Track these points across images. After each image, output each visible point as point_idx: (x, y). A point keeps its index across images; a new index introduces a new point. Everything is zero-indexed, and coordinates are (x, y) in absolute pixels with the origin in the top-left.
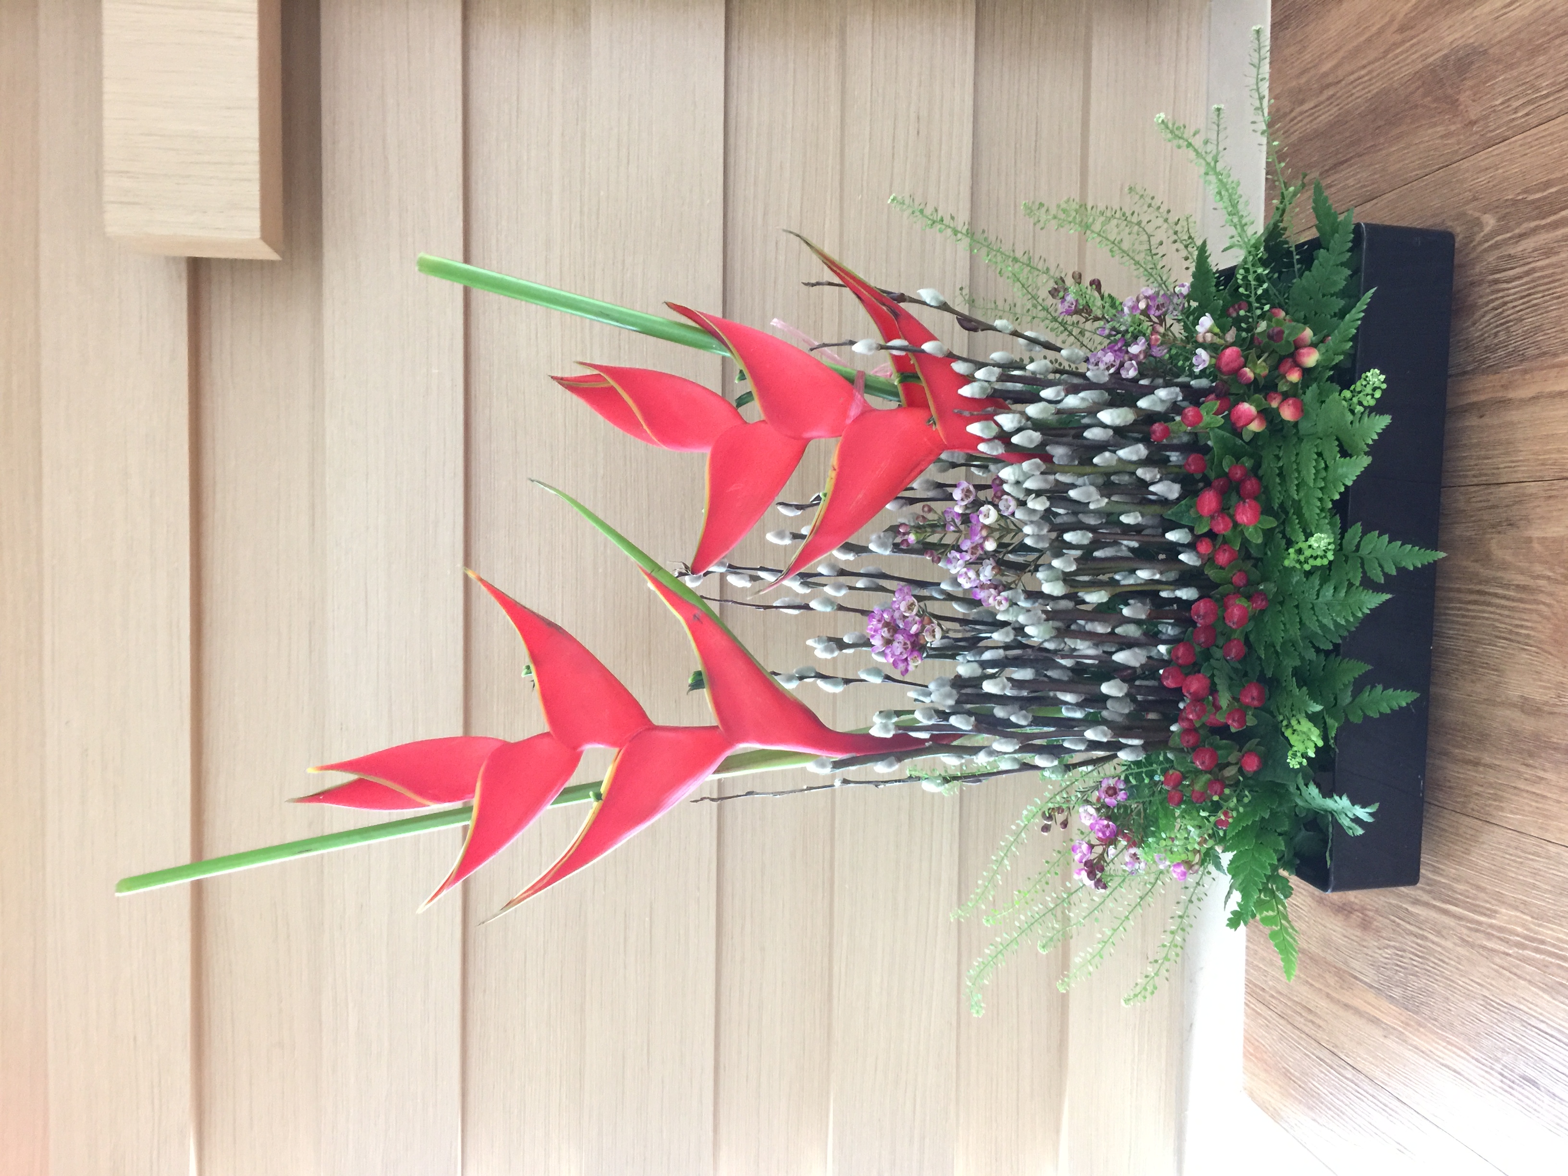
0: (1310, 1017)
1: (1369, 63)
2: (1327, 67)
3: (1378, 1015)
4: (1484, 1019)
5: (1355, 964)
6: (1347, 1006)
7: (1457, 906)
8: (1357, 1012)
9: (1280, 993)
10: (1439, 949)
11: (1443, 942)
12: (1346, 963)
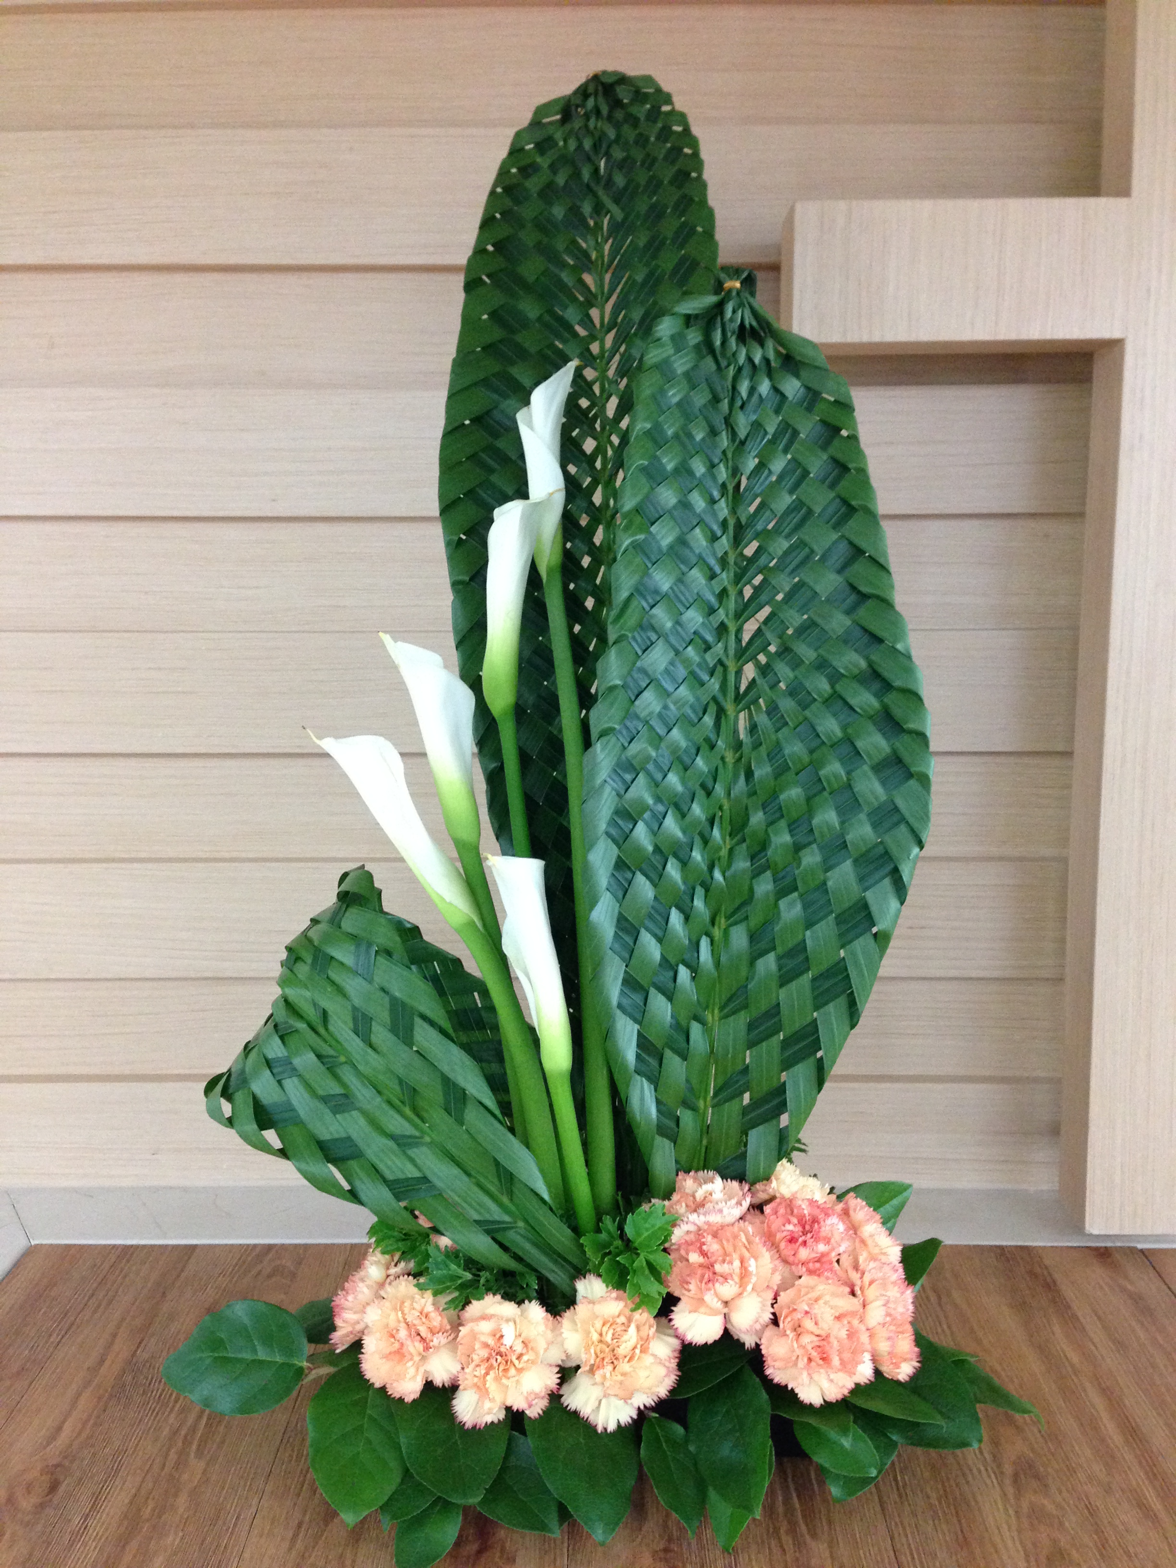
0: (104, 1303)
1: (952, 1333)
2: (956, 1294)
3: (107, 1363)
4: (107, 1450)
5: (153, 1341)
6: (114, 1336)
7: (207, 1424)
8: (109, 1346)
9: (125, 1277)
10: (167, 1413)
11: (173, 1415)
12: (153, 1335)
